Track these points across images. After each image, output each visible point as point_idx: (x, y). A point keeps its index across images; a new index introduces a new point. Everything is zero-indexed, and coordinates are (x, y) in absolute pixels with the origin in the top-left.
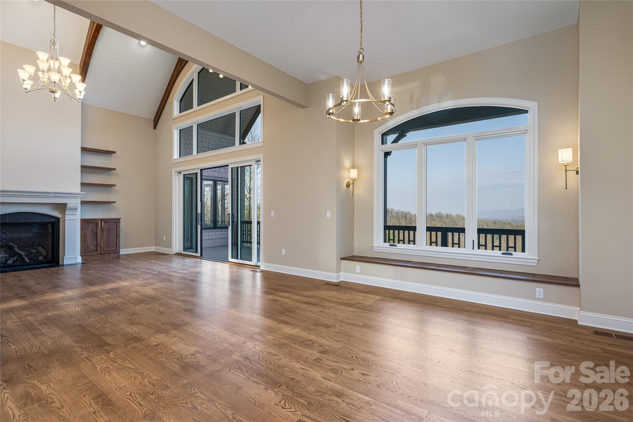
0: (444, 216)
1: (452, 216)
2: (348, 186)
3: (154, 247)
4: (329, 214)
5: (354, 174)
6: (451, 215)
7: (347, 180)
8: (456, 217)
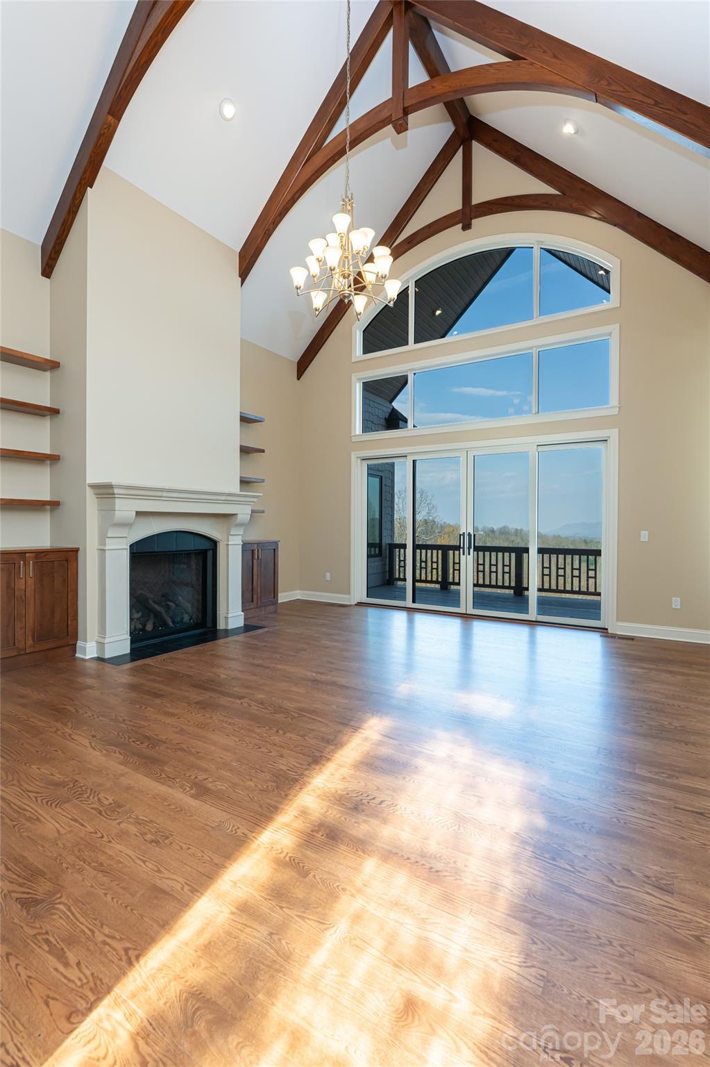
3: (298, 591)
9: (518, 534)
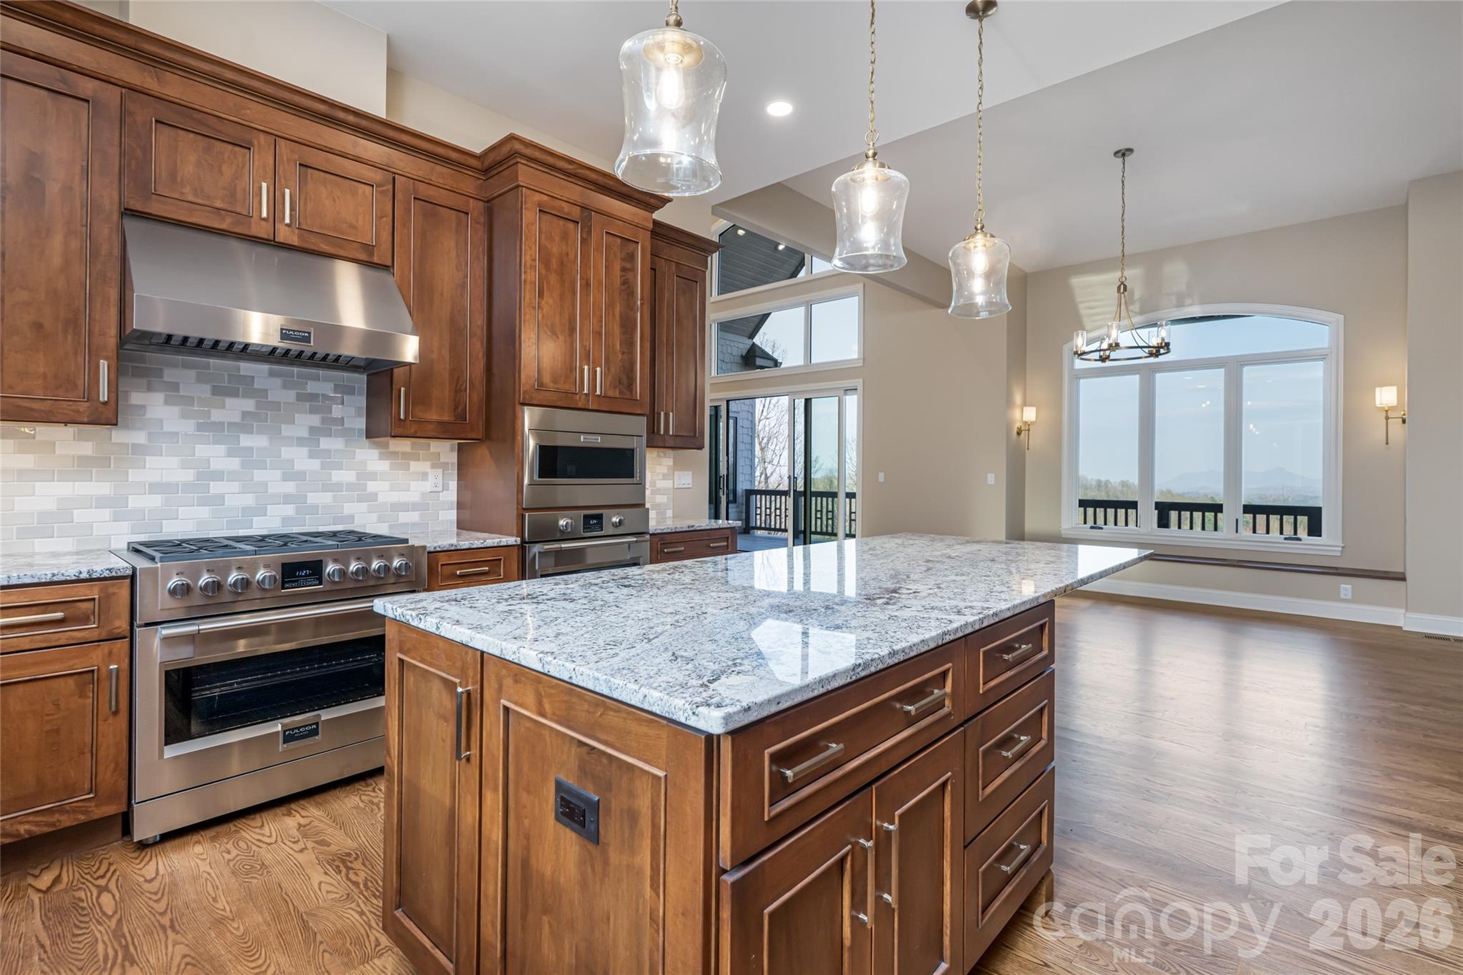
0: (1091, 486)
1: (1110, 486)
2: (1019, 434)
4: (991, 478)
5: (1030, 414)
6: (1107, 482)
7: (1018, 425)
8: (1120, 488)
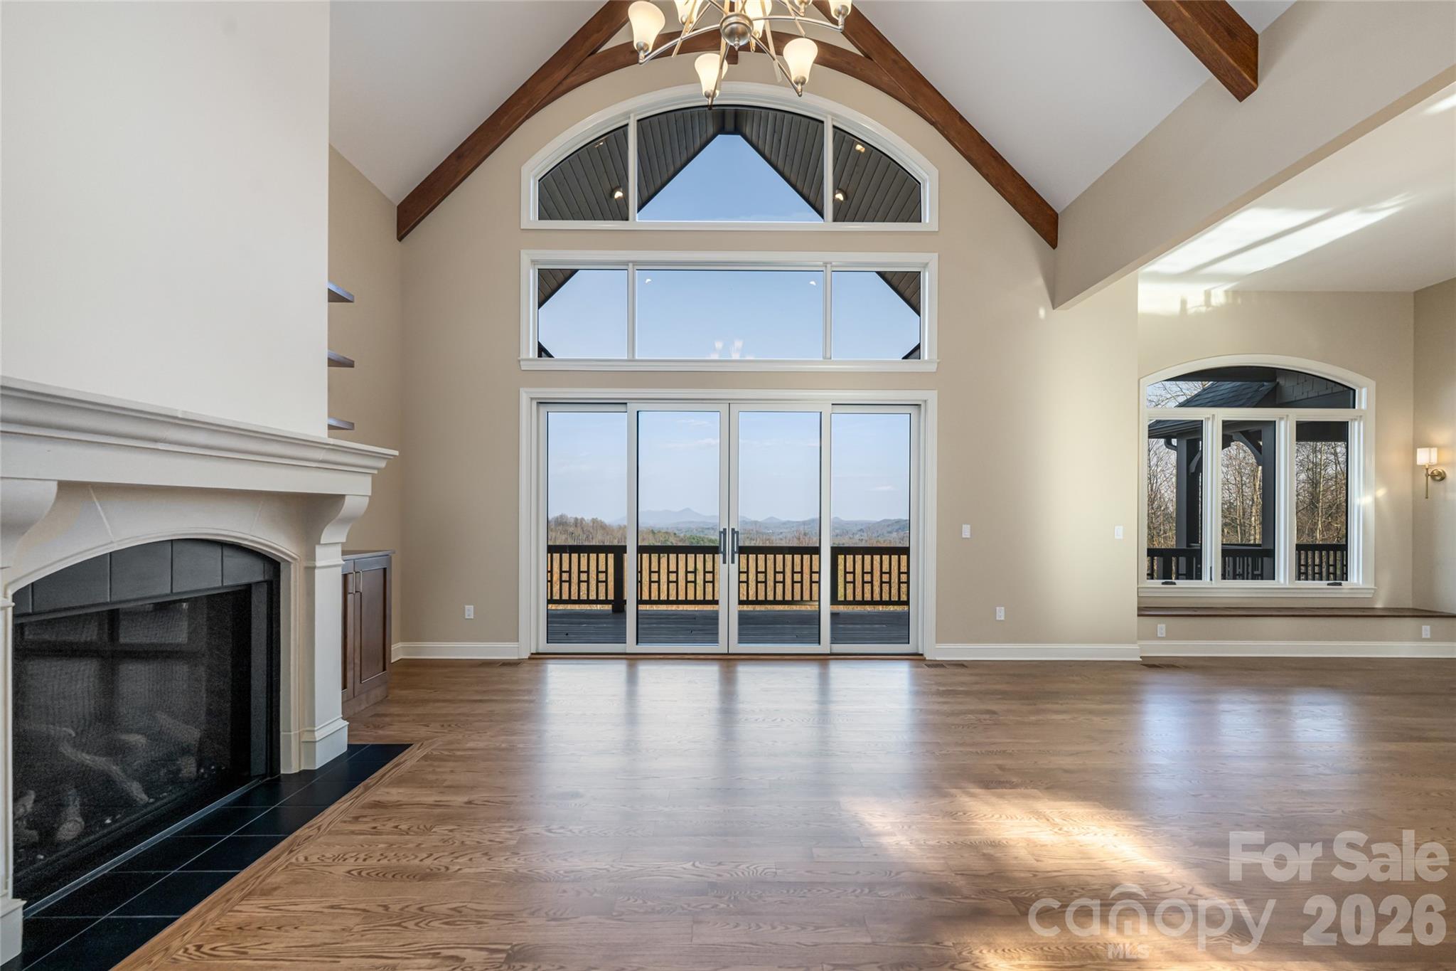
3: (400, 645)
9: (579, 525)
